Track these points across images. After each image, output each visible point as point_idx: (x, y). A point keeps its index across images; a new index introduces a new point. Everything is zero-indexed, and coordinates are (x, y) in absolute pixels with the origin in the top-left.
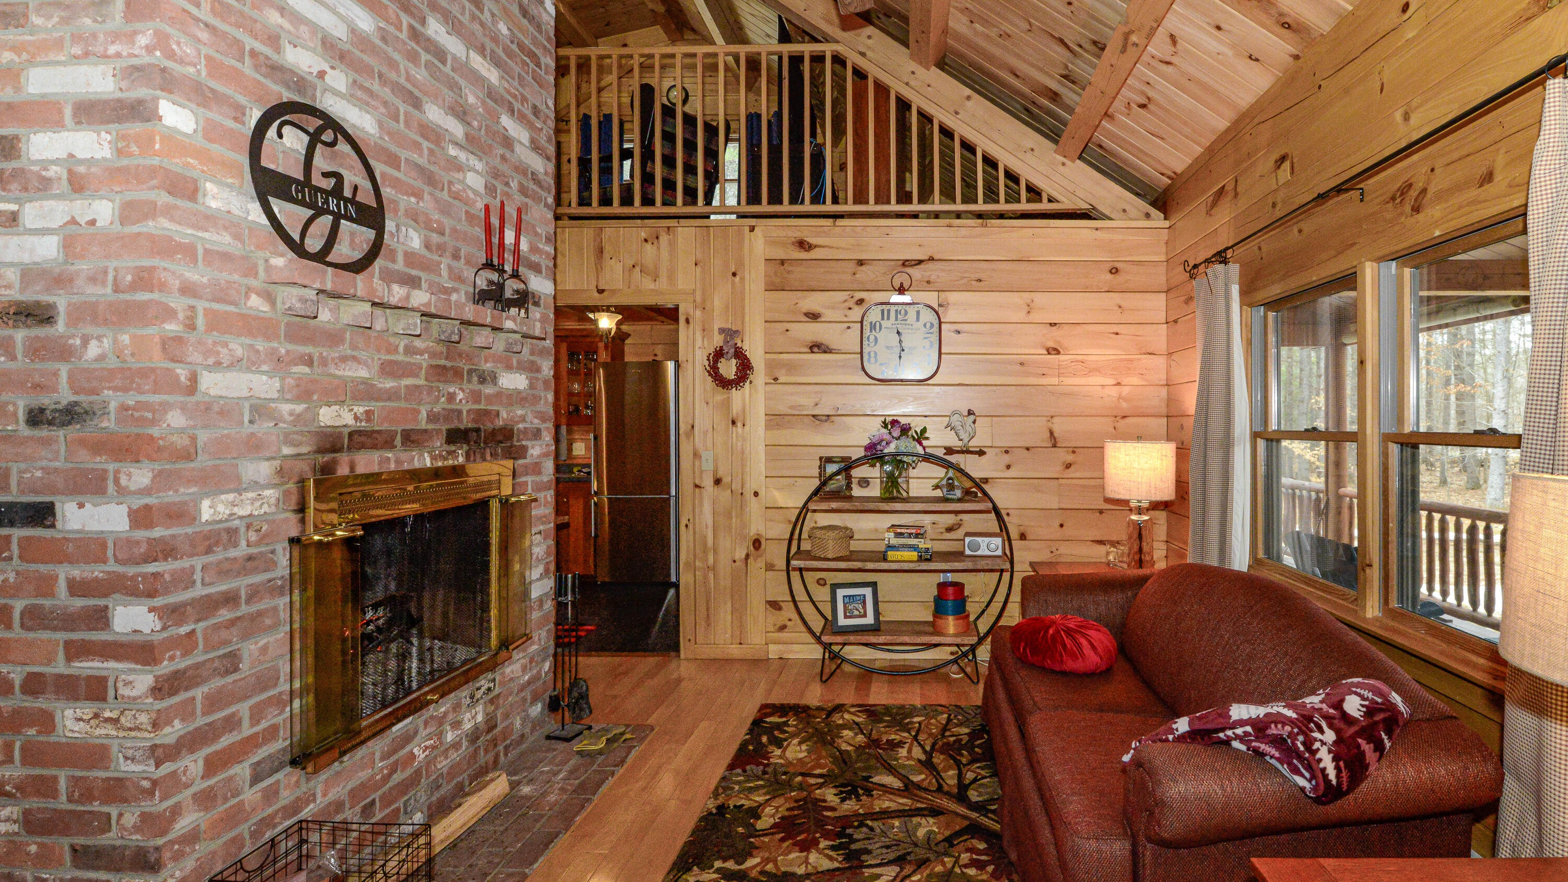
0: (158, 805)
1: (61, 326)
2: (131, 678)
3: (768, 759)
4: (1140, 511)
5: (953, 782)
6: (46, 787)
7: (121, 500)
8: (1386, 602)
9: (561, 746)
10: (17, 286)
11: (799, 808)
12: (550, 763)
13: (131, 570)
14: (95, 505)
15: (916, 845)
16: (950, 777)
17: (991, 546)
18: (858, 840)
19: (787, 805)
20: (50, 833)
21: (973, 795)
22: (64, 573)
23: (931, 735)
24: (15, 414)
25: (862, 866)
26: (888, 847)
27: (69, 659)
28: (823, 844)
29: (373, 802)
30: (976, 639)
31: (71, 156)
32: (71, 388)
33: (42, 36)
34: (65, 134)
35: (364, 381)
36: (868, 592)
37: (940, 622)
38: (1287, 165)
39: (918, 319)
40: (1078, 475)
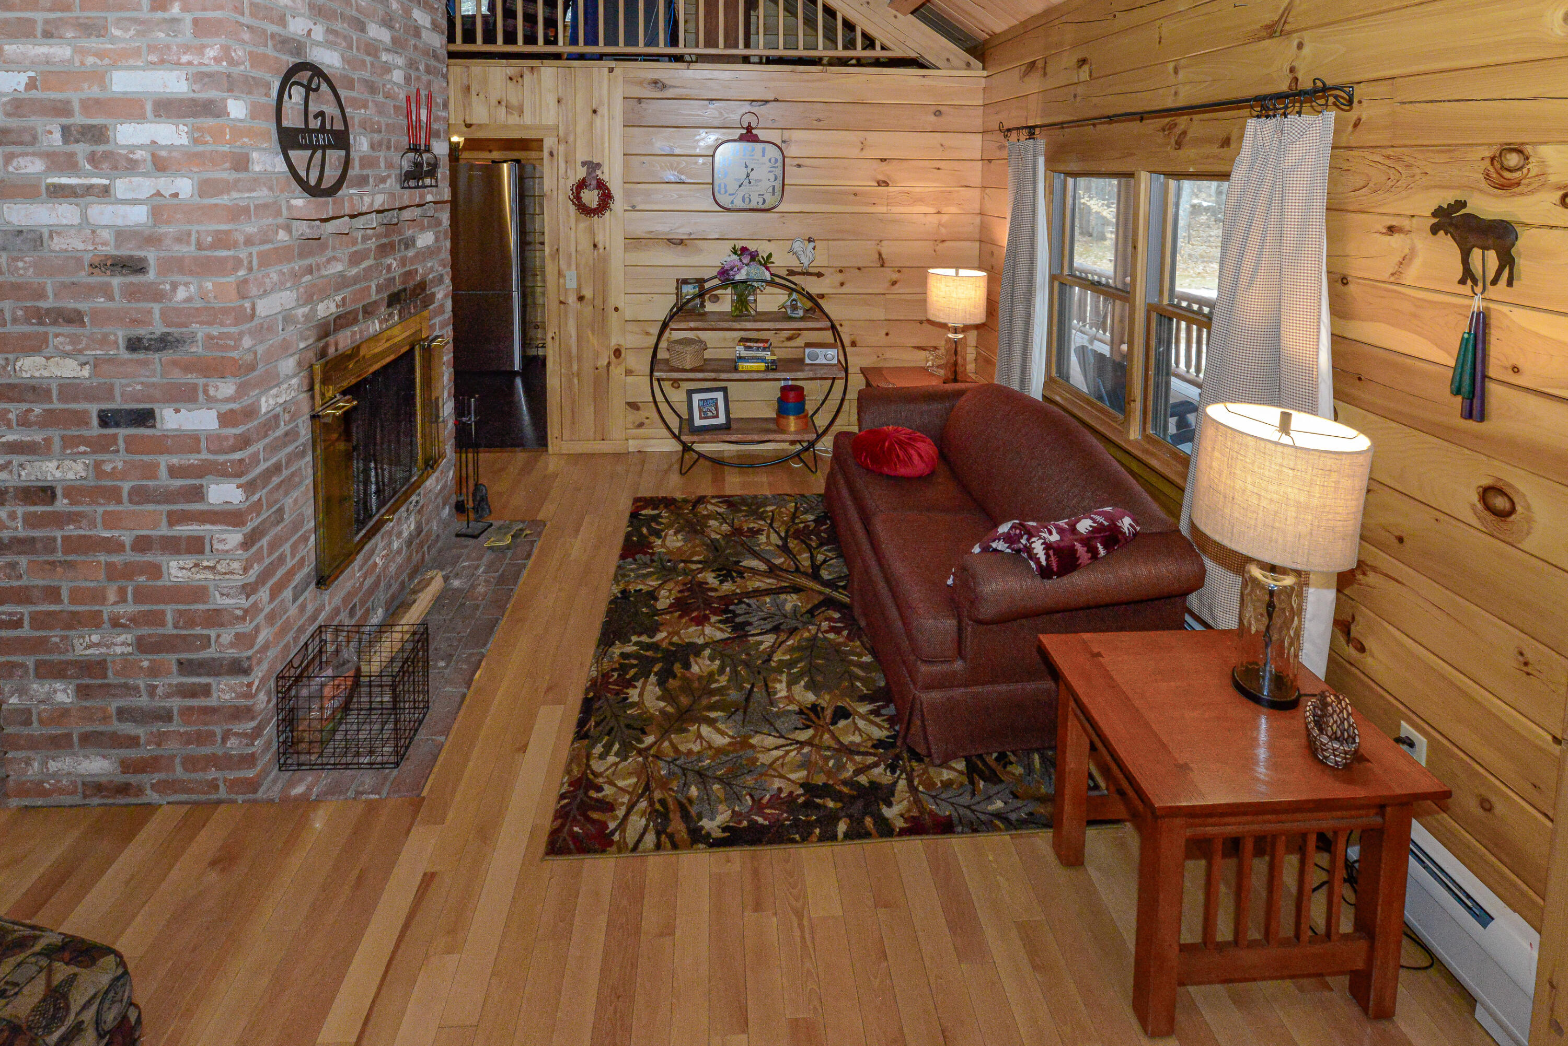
0: (246, 627)
1: (151, 275)
2: (224, 536)
3: (652, 548)
4: (956, 330)
5: (807, 563)
6: (157, 619)
7: (210, 405)
8: (1144, 429)
9: (471, 542)
10: (112, 243)
11: (688, 590)
12: (468, 558)
13: (221, 458)
14: (189, 410)
15: (786, 617)
16: (804, 559)
17: (829, 356)
18: (740, 615)
19: (678, 588)
20: (160, 652)
21: (825, 574)
22: (164, 461)
23: (783, 522)
24: (116, 342)
25: (746, 636)
26: (764, 619)
27: (171, 524)
28: (713, 619)
29: (355, 605)
30: (815, 436)
31: (154, 142)
32: (164, 322)
33: (121, 45)
34: (147, 126)
35: (341, 275)
36: (719, 396)
37: (783, 421)
38: (1086, 67)
39: (764, 155)
40: (901, 291)
